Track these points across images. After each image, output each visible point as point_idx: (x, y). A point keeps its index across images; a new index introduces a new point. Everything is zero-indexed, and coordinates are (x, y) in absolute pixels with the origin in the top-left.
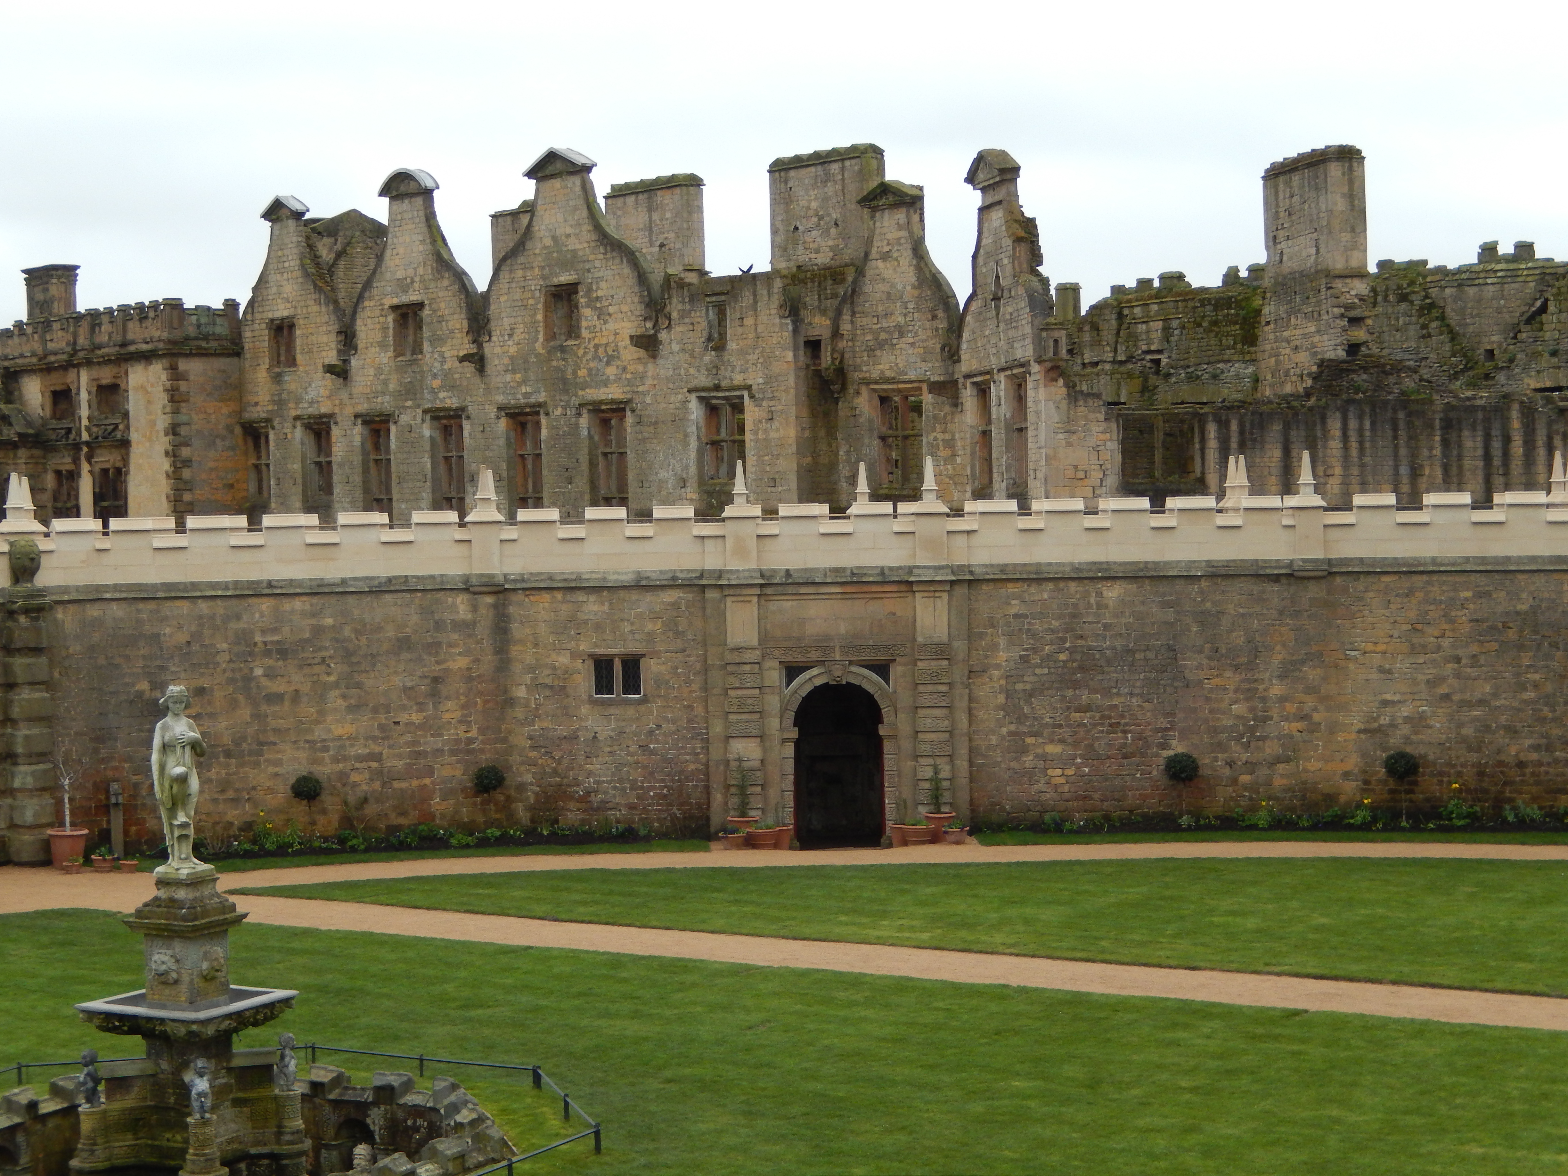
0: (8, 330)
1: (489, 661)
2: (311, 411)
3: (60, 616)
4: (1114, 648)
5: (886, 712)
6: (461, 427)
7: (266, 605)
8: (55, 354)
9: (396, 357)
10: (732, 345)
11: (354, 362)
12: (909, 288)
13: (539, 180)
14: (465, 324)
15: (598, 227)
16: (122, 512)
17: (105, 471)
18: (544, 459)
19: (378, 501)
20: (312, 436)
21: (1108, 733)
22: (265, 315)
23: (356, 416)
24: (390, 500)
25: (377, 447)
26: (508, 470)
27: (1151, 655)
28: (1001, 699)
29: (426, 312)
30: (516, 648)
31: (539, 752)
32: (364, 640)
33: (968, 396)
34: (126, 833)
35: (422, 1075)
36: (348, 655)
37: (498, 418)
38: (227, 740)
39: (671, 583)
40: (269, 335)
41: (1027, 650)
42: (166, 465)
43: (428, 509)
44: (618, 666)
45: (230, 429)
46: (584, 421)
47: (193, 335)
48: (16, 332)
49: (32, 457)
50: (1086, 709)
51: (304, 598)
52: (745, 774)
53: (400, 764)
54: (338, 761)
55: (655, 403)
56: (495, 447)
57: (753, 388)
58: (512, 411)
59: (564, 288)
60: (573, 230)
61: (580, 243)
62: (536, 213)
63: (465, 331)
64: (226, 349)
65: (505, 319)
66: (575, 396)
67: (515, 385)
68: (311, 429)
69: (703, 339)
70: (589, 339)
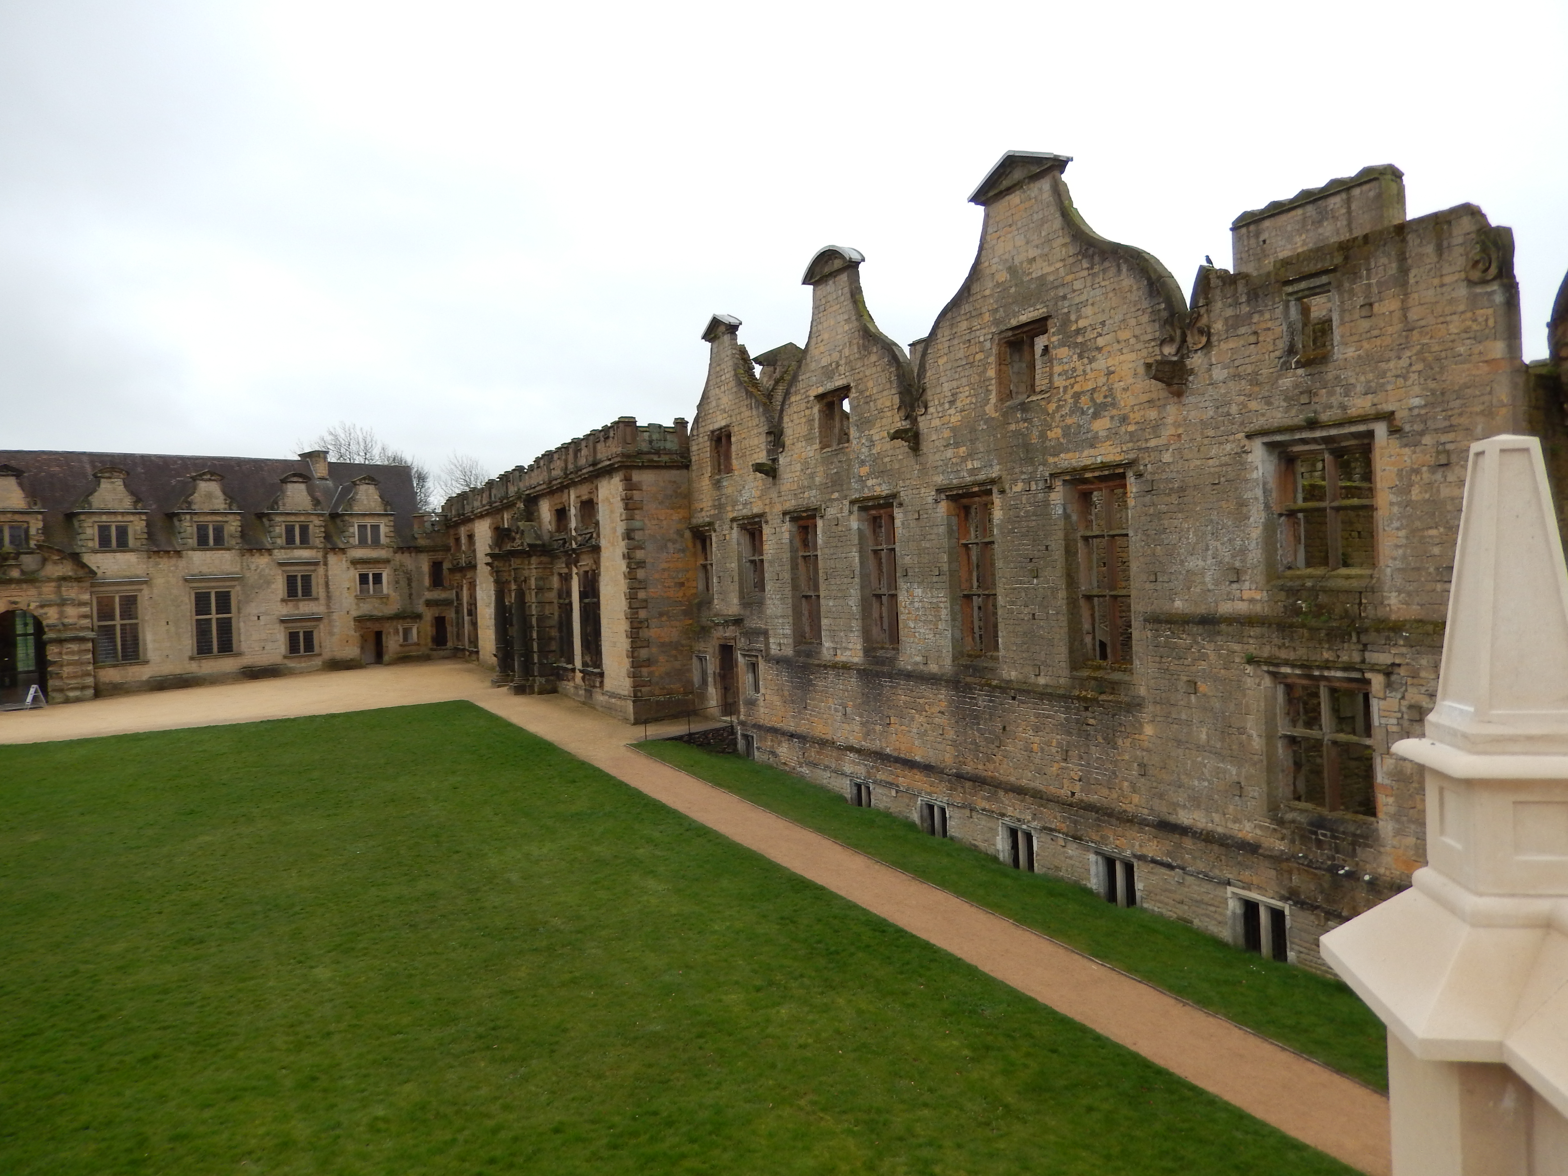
0: (532, 466)
2: (746, 512)
6: (892, 518)
8: (556, 479)
9: (822, 449)
10: (1345, 352)
11: (782, 460)
13: (989, 203)
14: (896, 399)
15: (1078, 236)
17: (586, 572)
18: (997, 548)
20: (748, 537)
22: (708, 428)
23: (785, 514)
24: (818, 597)
25: (805, 544)
26: (950, 562)
29: (852, 396)
37: (937, 502)
40: (711, 446)
42: (623, 566)
45: (679, 533)
46: (1058, 496)
47: (645, 450)
55: (1181, 461)
56: (933, 537)
57: (1398, 415)
58: (955, 493)
59: (1026, 329)
60: (1039, 251)
61: (1049, 265)
62: (986, 246)
63: (896, 407)
64: (676, 462)
65: (945, 385)
66: (1044, 465)
67: (958, 460)
68: (746, 529)
69: (1278, 353)
70: (1065, 388)
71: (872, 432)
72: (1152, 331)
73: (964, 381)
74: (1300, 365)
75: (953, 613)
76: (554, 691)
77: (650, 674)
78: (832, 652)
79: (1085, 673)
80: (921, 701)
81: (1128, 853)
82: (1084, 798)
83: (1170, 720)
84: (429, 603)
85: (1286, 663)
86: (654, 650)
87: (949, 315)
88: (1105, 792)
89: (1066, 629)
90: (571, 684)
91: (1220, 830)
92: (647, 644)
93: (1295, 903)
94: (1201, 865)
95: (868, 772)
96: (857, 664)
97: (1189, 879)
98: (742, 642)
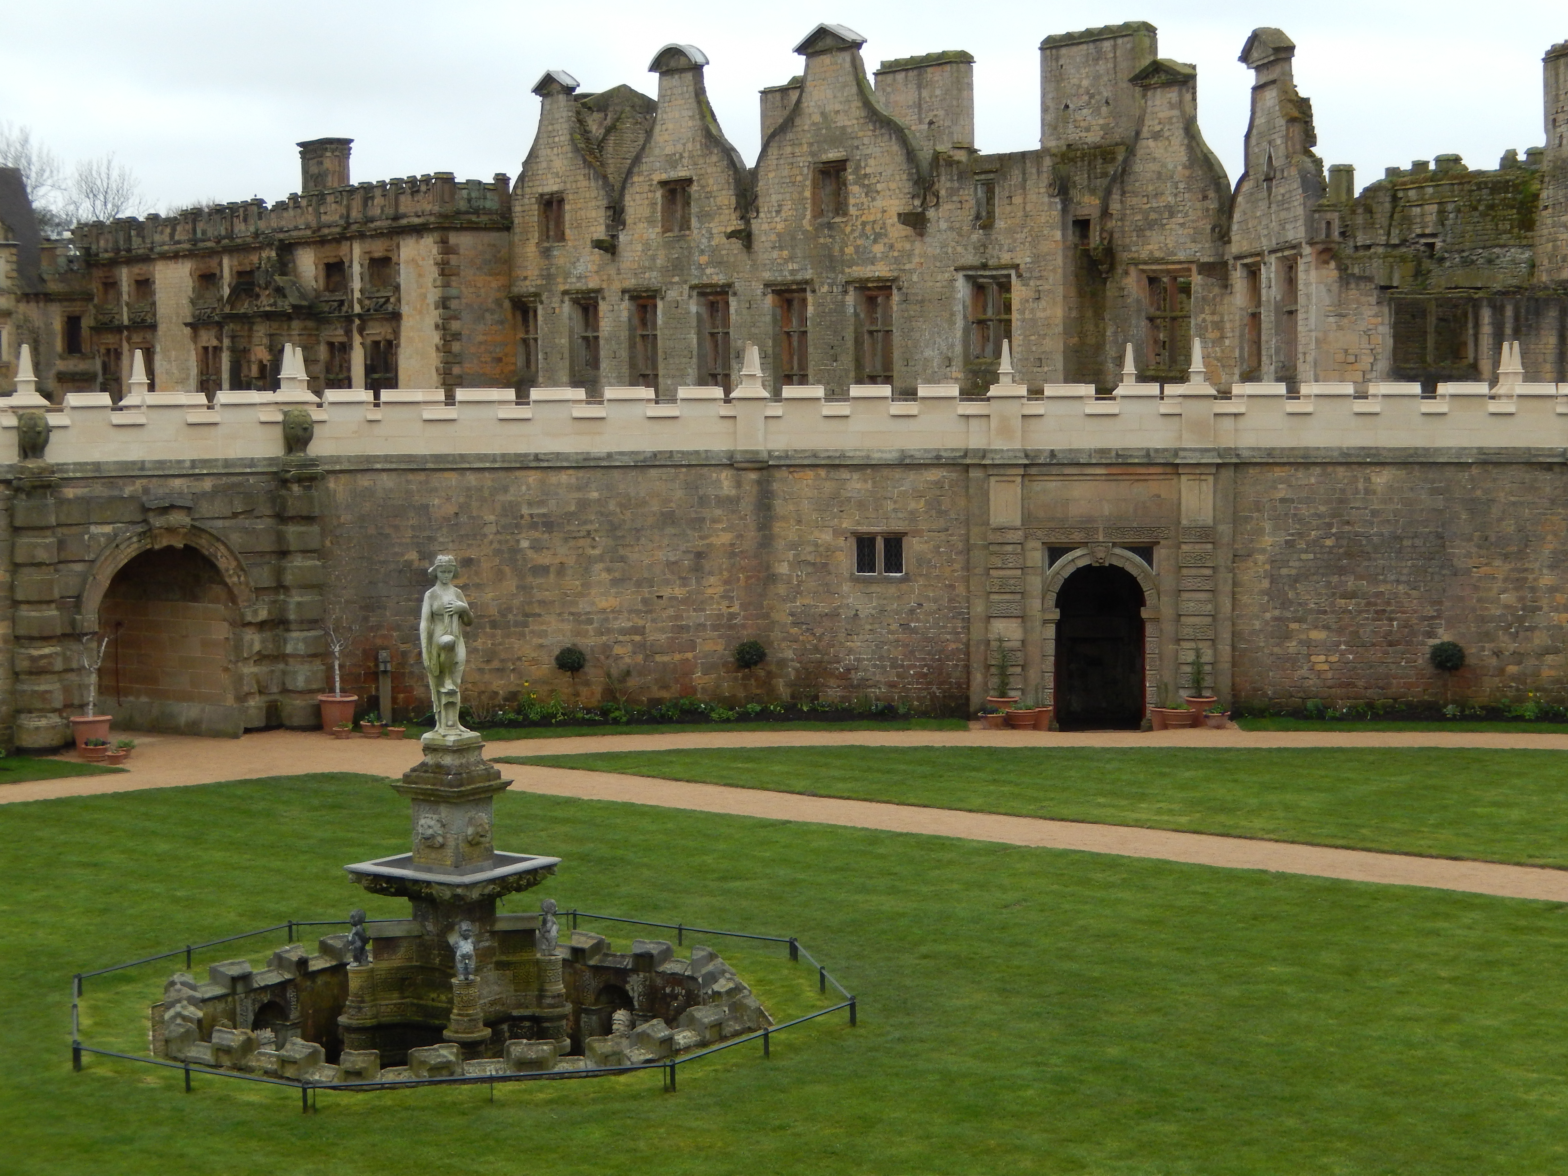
0: (283, 203)
1: (752, 535)
2: (579, 286)
3: (332, 485)
4: (1382, 535)
5: (1149, 595)
6: (727, 303)
7: (532, 478)
8: (329, 227)
9: (664, 232)
10: (1000, 224)
11: (622, 238)
12: (1180, 168)
13: (809, 56)
14: (733, 200)
15: (867, 104)
16: (393, 384)
17: (376, 344)
18: (810, 336)
19: (644, 376)
20: (580, 311)
21: (1374, 620)
22: (534, 190)
23: (624, 292)
24: (656, 376)
25: (644, 323)
26: (774, 347)
27: (1418, 542)
28: (1266, 584)
29: (695, 187)
30: (778, 525)
31: (800, 628)
32: (628, 513)
33: (1238, 278)
34: (394, 700)
35: (680, 944)
36: (613, 528)
37: (764, 294)
38: (493, 611)
39: (936, 462)
40: (539, 210)
41: (1292, 535)
42: (436, 338)
43: (695, 385)
44: (880, 544)
45: (498, 302)
46: (850, 299)
47: (463, 209)
48: (291, 205)
49: (305, 329)
50: (1352, 595)
51: (571, 472)
52: (1005, 654)
53: (663, 637)
54: (602, 634)
55: (922, 282)
56: (761, 324)
57: (1021, 267)
58: (778, 288)
59: (832, 165)
60: (842, 107)
61: (849, 119)
62: (806, 89)
63: (733, 206)
64: (496, 223)
65: (773, 196)
66: (842, 274)
67: (782, 262)
68: (579, 304)
69: (971, 218)
70: (857, 216)
71: (711, 225)
72: (908, 187)
73: (788, 196)
74: (981, 227)
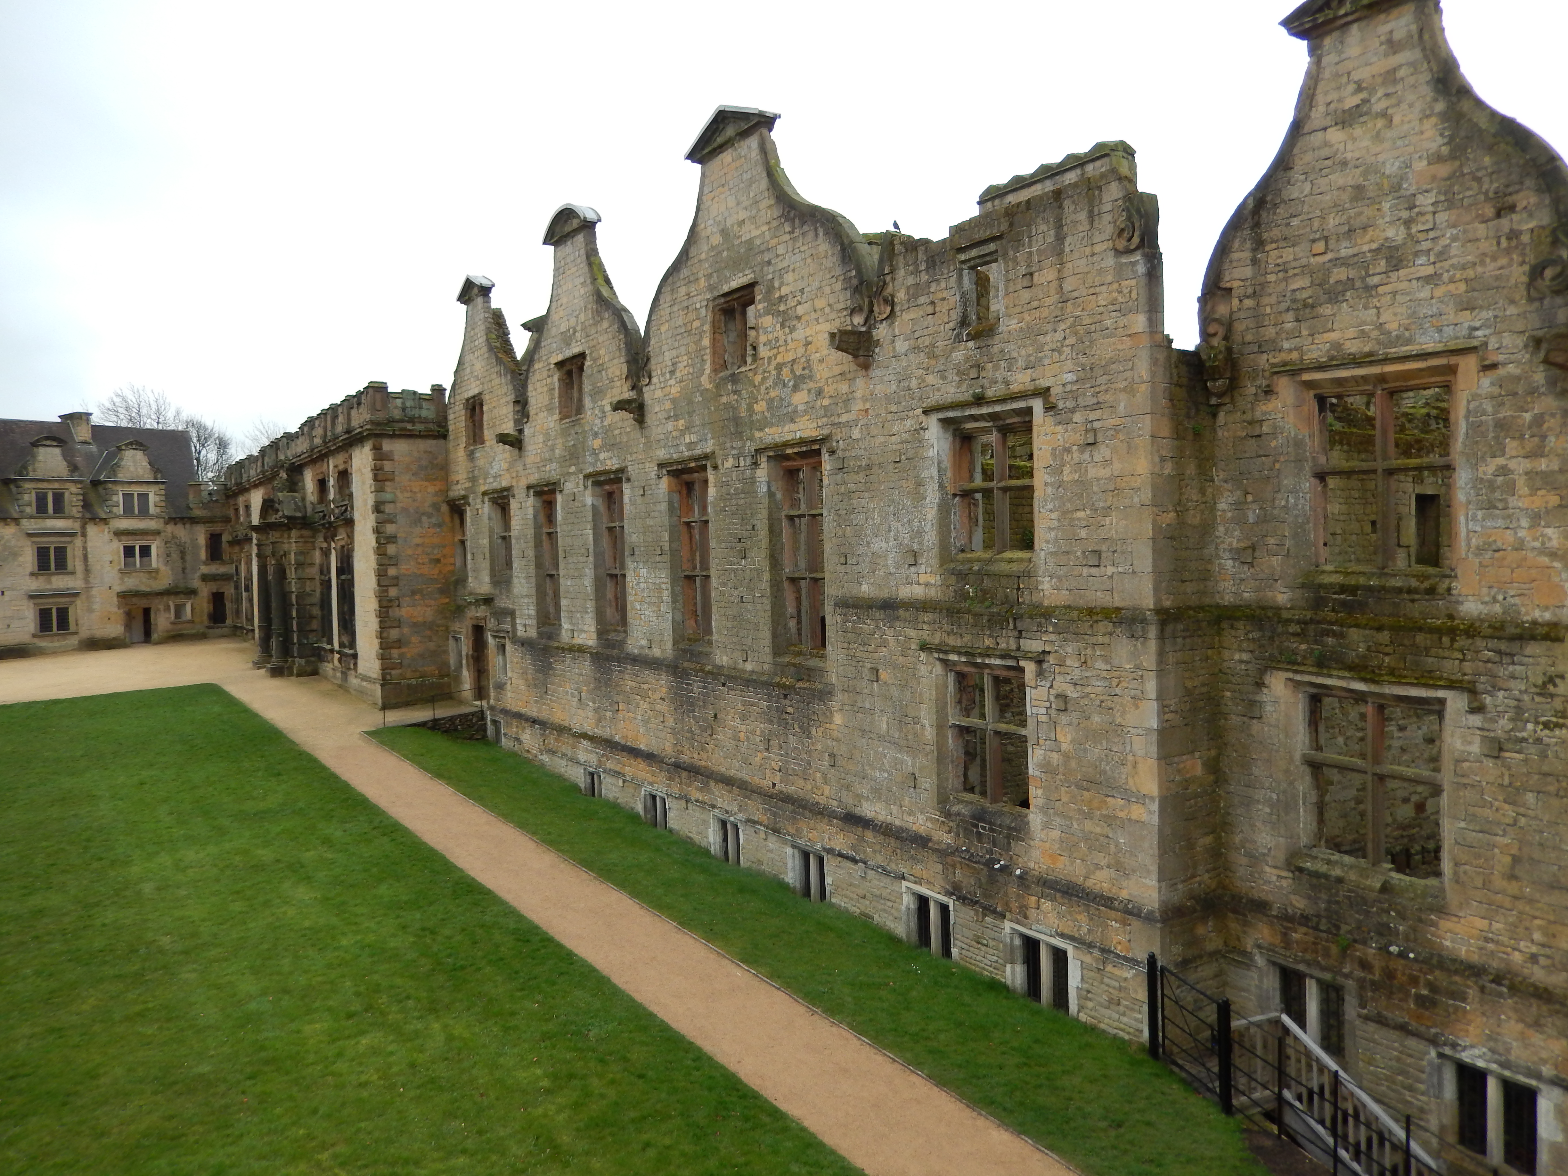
2: (496, 485)
6: (622, 492)
8: (317, 447)
9: (561, 419)
10: (1009, 325)
11: (527, 431)
13: (704, 161)
14: (625, 368)
16: (351, 584)
17: (343, 547)
18: (711, 526)
20: (499, 511)
22: (463, 396)
23: (529, 488)
24: (559, 576)
25: (546, 519)
26: (671, 541)
29: (588, 363)
37: (659, 477)
40: (466, 414)
42: (374, 541)
45: (436, 507)
46: (762, 473)
47: (398, 417)
55: (868, 438)
56: (656, 514)
57: (1053, 391)
58: (675, 468)
59: (735, 296)
60: (748, 213)
61: (757, 228)
62: (702, 207)
63: (624, 376)
64: (431, 431)
65: (666, 354)
66: (751, 440)
67: (678, 434)
68: (497, 504)
69: (952, 325)
70: (770, 358)
71: (604, 403)
72: (844, 299)
73: (683, 350)
74: (972, 337)
75: (673, 595)
76: (315, 673)
77: (402, 656)
78: (570, 635)
79: (786, 659)
80: (645, 687)
81: (819, 847)
82: (784, 790)
83: (856, 709)
84: (205, 578)
85: (954, 650)
86: (406, 630)
87: (670, 280)
88: (801, 783)
89: (769, 613)
90: (330, 665)
91: (897, 822)
92: (399, 624)
93: (958, 898)
94: (880, 859)
95: (600, 761)
96: (591, 647)
97: (871, 873)
98: (491, 623)
